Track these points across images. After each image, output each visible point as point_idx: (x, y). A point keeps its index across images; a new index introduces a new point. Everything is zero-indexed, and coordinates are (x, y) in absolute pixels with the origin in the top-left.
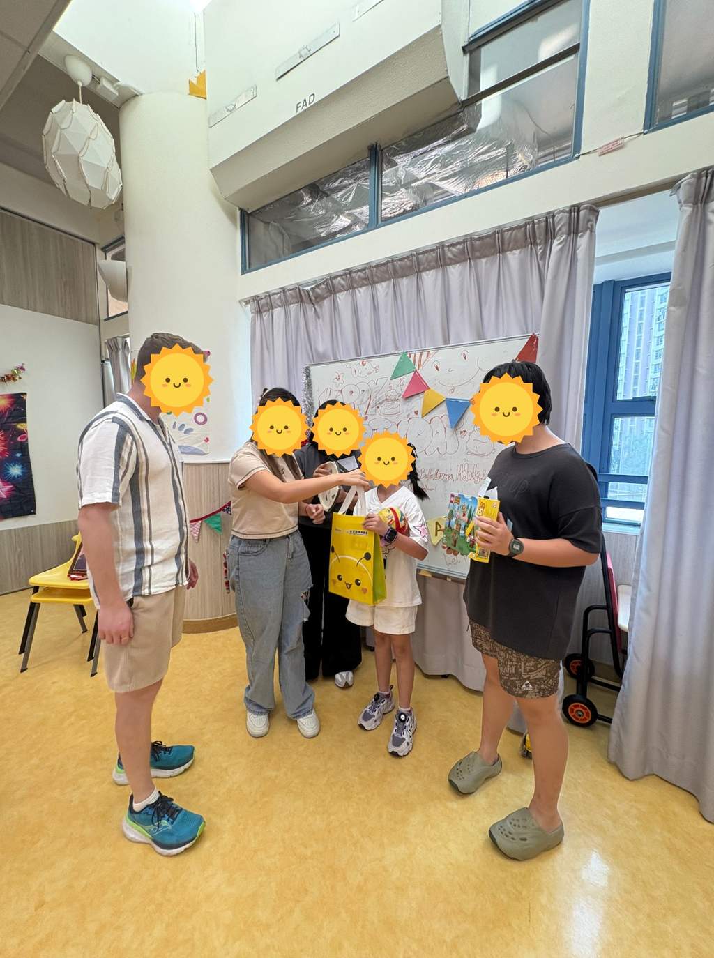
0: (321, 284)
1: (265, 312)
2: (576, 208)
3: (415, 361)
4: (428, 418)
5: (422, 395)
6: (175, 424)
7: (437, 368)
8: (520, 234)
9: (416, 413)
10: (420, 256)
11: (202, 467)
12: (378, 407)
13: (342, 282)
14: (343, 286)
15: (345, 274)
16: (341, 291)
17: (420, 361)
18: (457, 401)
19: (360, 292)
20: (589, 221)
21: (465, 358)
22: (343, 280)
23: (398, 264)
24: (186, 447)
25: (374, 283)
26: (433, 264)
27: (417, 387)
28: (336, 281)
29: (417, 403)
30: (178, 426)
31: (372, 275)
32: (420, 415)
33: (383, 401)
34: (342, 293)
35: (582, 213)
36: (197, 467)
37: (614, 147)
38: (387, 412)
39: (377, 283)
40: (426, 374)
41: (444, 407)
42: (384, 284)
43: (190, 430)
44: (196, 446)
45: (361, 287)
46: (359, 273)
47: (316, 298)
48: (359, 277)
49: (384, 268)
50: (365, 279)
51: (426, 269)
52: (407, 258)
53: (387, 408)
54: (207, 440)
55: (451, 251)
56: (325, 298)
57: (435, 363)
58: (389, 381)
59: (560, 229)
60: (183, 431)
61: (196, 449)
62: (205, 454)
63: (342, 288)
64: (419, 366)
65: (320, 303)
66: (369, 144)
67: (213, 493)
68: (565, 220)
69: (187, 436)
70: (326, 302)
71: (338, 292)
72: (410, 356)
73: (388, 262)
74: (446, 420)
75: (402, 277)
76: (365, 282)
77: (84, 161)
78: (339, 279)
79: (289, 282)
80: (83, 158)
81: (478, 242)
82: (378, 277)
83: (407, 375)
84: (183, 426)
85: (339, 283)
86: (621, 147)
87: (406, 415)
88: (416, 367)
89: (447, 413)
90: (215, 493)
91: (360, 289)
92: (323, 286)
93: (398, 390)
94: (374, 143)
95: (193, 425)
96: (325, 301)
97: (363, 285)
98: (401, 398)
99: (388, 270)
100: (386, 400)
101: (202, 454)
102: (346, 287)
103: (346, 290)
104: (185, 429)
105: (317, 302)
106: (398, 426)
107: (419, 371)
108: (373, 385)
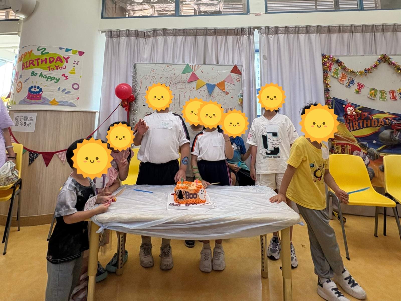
0: (151, 31)
1: (114, 38)
2: (249, 28)
3: (192, 68)
4: (199, 90)
5: (196, 81)
6: (59, 88)
7: (202, 72)
8: (233, 31)
9: (194, 88)
10: (198, 30)
11: (75, 113)
12: (175, 85)
13: (162, 33)
14: (161, 34)
15: (163, 30)
16: (160, 36)
17: (195, 68)
18: (211, 84)
19: (169, 38)
21: (213, 69)
22: (162, 32)
24: (65, 102)
25: (176, 36)
26: (202, 34)
27: (194, 78)
28: (158, 32)
29: (194, 84)
30: (61, 90)
31: (176, 32)
34: (160, 37)
35: (251, 29)
36: (72, 113)
37: (259, 15)
38: (180, 87)
39: (178, 36)
40: (197, 73)
41: (205, 86)
42: (181, 37)
43: (69, 92)
44: (71, 101)
45: (170, 36)
46: (170, 31)
47: (147, 36)
48: (170, 32)
49: (182, 31)
50: (173, 34)
51: (199, 35)
52: (192, 30)
53: (179, 86)
54: (78, 99)
55: (210, 32)
56: (151, 37)
57: (201, 70)
58: (181, 75)
59: (246, 33)
60: (64, 93)
61: (72, 103)
62: (76, 106)
63: (161, 35)
65: (148, 38)
67: (79, 129)
68: (247, 31)
69: (67, 95)
71: (158, 36)
72: (190, 66)
73: (184, 30)
74: (206, 91)
75: (189, 36)
76: (172, 34)
78: (160, 31)
79: (132, 28)
81: (219, 31)
82: (179, 34)
83: (189, 73)
84: (65, 90)
85: (160, 33)
86: (260, 15)
87: (189, 89)
88: (193, 70)
89: (207, 89)
90: (80, 129)
91: (169, 37)
92: (151, 32)
93: (185, 78)
95: (71, 89)
96: (151, 38)
97: (171, 36)
98: (186, 82)
99: (184, 32)
100: (179, 82)
101: (74, 106)
102: (163, 35)
103: (162, 36)
104: (66, 91)
105: (147, 38)
106: (185, 93)
107: (194, 72)
108: (172, 75)
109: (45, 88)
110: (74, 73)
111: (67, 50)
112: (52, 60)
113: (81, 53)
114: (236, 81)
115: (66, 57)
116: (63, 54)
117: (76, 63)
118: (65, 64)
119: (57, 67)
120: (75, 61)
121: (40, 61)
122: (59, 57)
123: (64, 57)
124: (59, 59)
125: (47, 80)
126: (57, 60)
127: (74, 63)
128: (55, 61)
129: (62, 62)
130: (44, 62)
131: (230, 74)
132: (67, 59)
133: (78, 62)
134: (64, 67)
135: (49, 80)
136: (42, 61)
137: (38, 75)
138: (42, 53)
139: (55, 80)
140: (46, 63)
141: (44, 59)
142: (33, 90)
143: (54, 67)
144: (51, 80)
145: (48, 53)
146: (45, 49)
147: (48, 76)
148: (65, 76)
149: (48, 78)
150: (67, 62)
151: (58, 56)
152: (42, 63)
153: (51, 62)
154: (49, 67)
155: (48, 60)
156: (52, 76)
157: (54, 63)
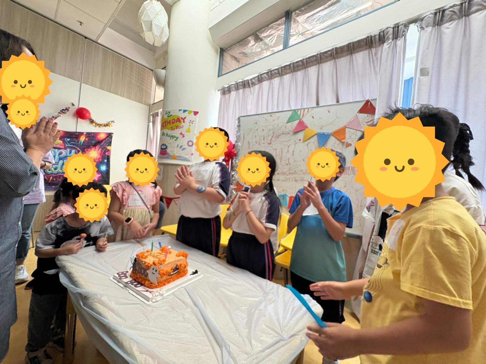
1: (226, 94)
2: (397, 25)
3: (300, 114)
4: (306, 143)
5: (303, 131)
7: (313, 117)
8: (363, 43)
9: (300, 140)
10: (308, 60)
12: (278, 138)
14: (266, 78)
15: (268, 72)
17: (303, 114)
18: (324, 134)
19: (274, 81)
20: (404, 31)
21: (329, 112)
22: (267, 75)
23: (295, 65)
24: (182, 157)
25: (282, 75)
26: (315, 63)
27: (301, 127)
28: (263, 76)
29: (301, 135)
30: (179, 146)
31: (282, 71)
32: (302, 141)
33: (281, 134)
34: (265, 82)
35: (400, 27)
38: (283, 140)
39: (284, 75)
40: (307, 120)
41: (316, 137)
42: (288, 75)
43: (185, 149)
44: (187, 157)
46: (275, 71)
48: (275, 73)
49: (288, 67)
51: (310, 66)
52: (301, 61)
53: (283, 138)
54: (192, 154)
55: (325, 56)
57: (312, 115)
58: (285, 124)
59: (387, 37)
60: (181, 149)
61: (186, 158)
62: (191, 161)
63: (265, 79)
64: (303, 116)
66: (285, 11)
68: (391, 32)
69: (183, 151)
70: (257, 87)
72: (298, 111)
73: (290, 64)
74: (316, 143)
75: (297, 71)
76: (277, 75)
77: (154, 23)
78: (265, 74)
80: (154, 22)
81: (339, 50)
82: (285, 72)
83: (296, 121)
85: (265, 76)
87: (294, 141)
88: (301, 116)
89: (317, 140)
91: (274, 79)
92: (256, 79)
93: (290, 128)
94: (288, 10)
95: (186, 146)
97: (277, 77)
98: (291, 133)
99: (290, 68)
100: (283, 134)
101: (188, 161)
102: (268, 78)
103: (268, 80)
104: (183, 148)
105: (252, 86)
106: (288, 147)
107: (303, 119)
108: (275, 126)
109: (169, 145)
110: (189, 132)
111: (185, 111)
112: (173, 121)
113: (196, 113)
114: (366, 125)
115: (183, 117)
116: (182, 115)
117: (191, 122)
118: (182, 124)
119: (177, 127)
120: (191, 121)
121: (167, 123)
122: (178, 119)
123: (182, 118)
124: (178, 120)
125: (170, 139)
126: (177, 121)
127: (190, 123)
128: (175, 122)
129: (180, 121)
130: (169, 124)
131: (356, 115)
132: (184, 119)
133: (193, 121)
134: (182, 127)
135: (172, 138)
136: (168, 123)
137: (165, 135)
138: (168, 117)
139: (175, 139)
140: (170, 124)
141: (169, 121)
142: (163, 147)
143: (174, 127)
144: (173, 139)
145: (171, 115)
146: (169, 112)
147: (171, 135)
148: (182, 135)
149: (171, 137)
150: (184, 122)
151: (178, 117)
152: (168, 124)
153: (173, 123)
154: (172, 127)
155: (171, 121)
156: (173, 135)
157: (175, 124)
